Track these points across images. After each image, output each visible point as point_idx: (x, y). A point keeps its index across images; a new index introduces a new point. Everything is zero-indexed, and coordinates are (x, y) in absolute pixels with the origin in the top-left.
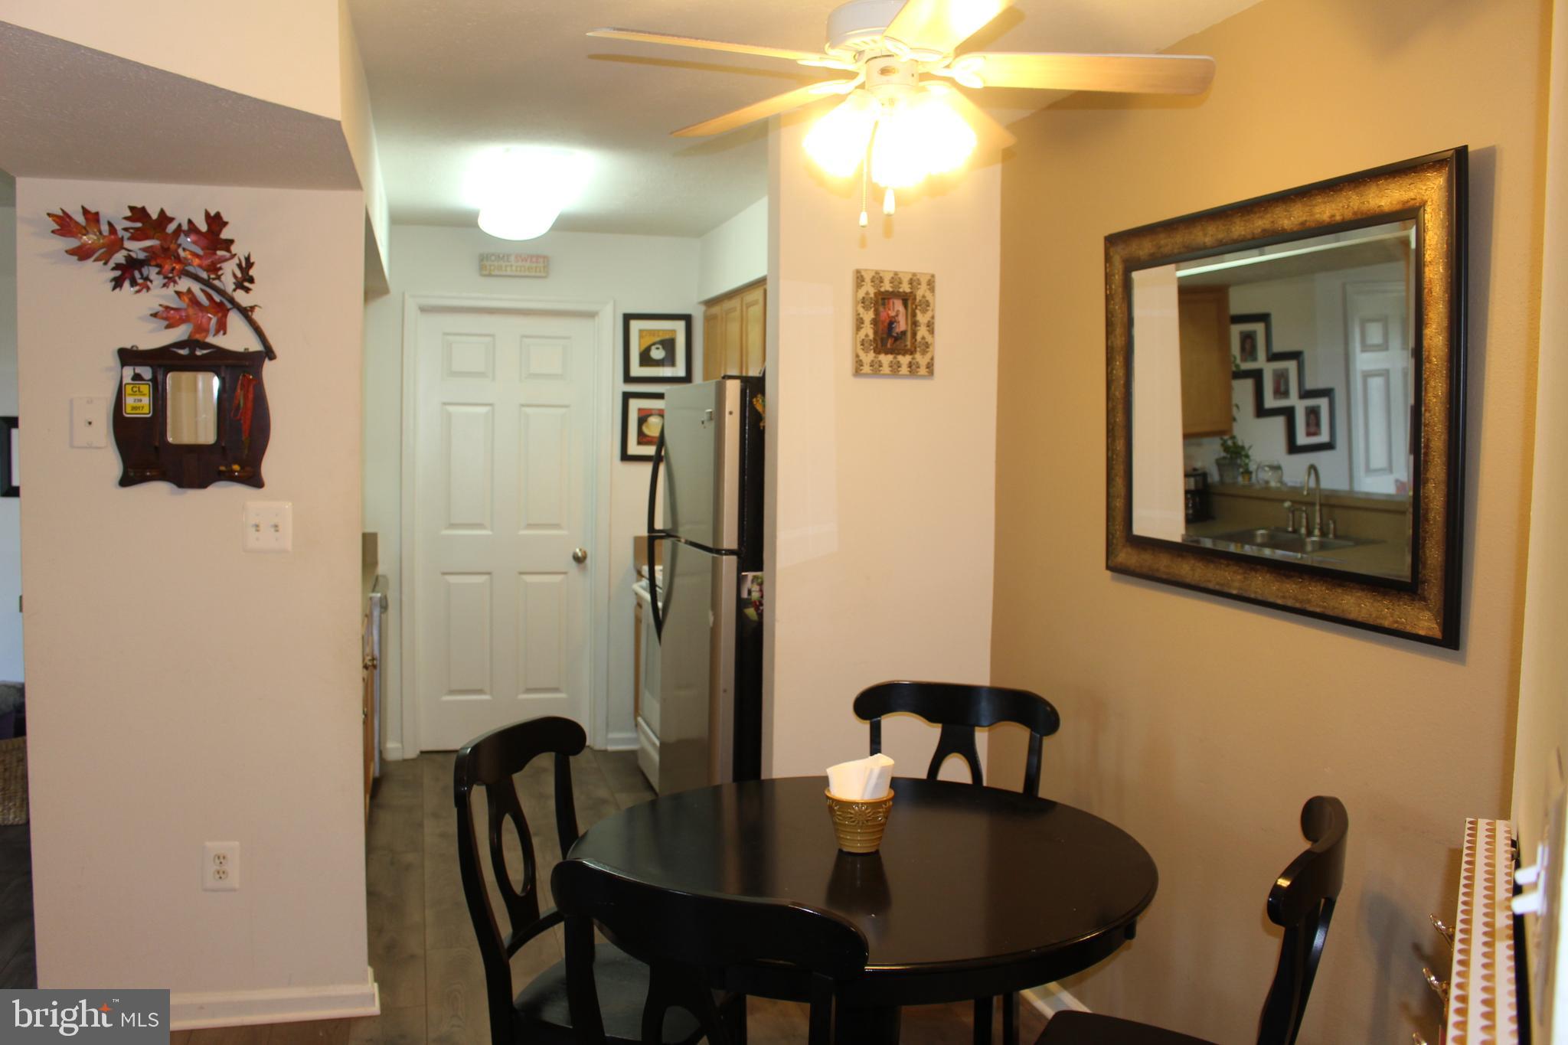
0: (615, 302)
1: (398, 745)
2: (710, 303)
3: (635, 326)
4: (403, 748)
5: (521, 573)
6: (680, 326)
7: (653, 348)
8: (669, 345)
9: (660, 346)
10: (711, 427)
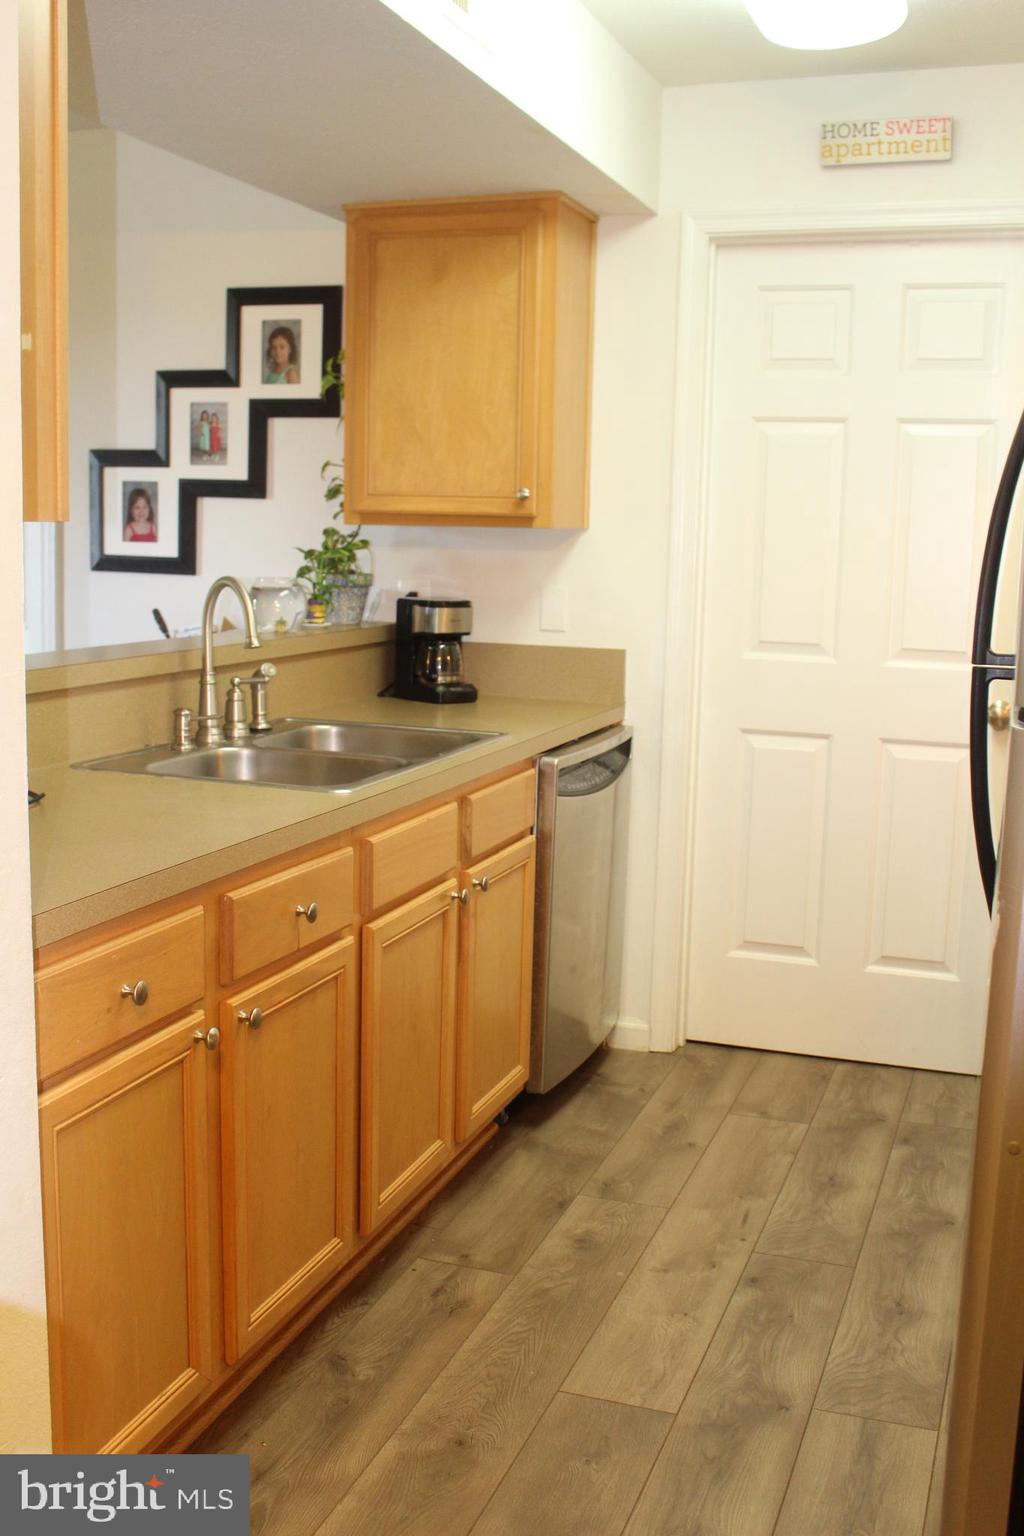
1: (644, 1026)
4: (651, 1030)
5: (886, 741)
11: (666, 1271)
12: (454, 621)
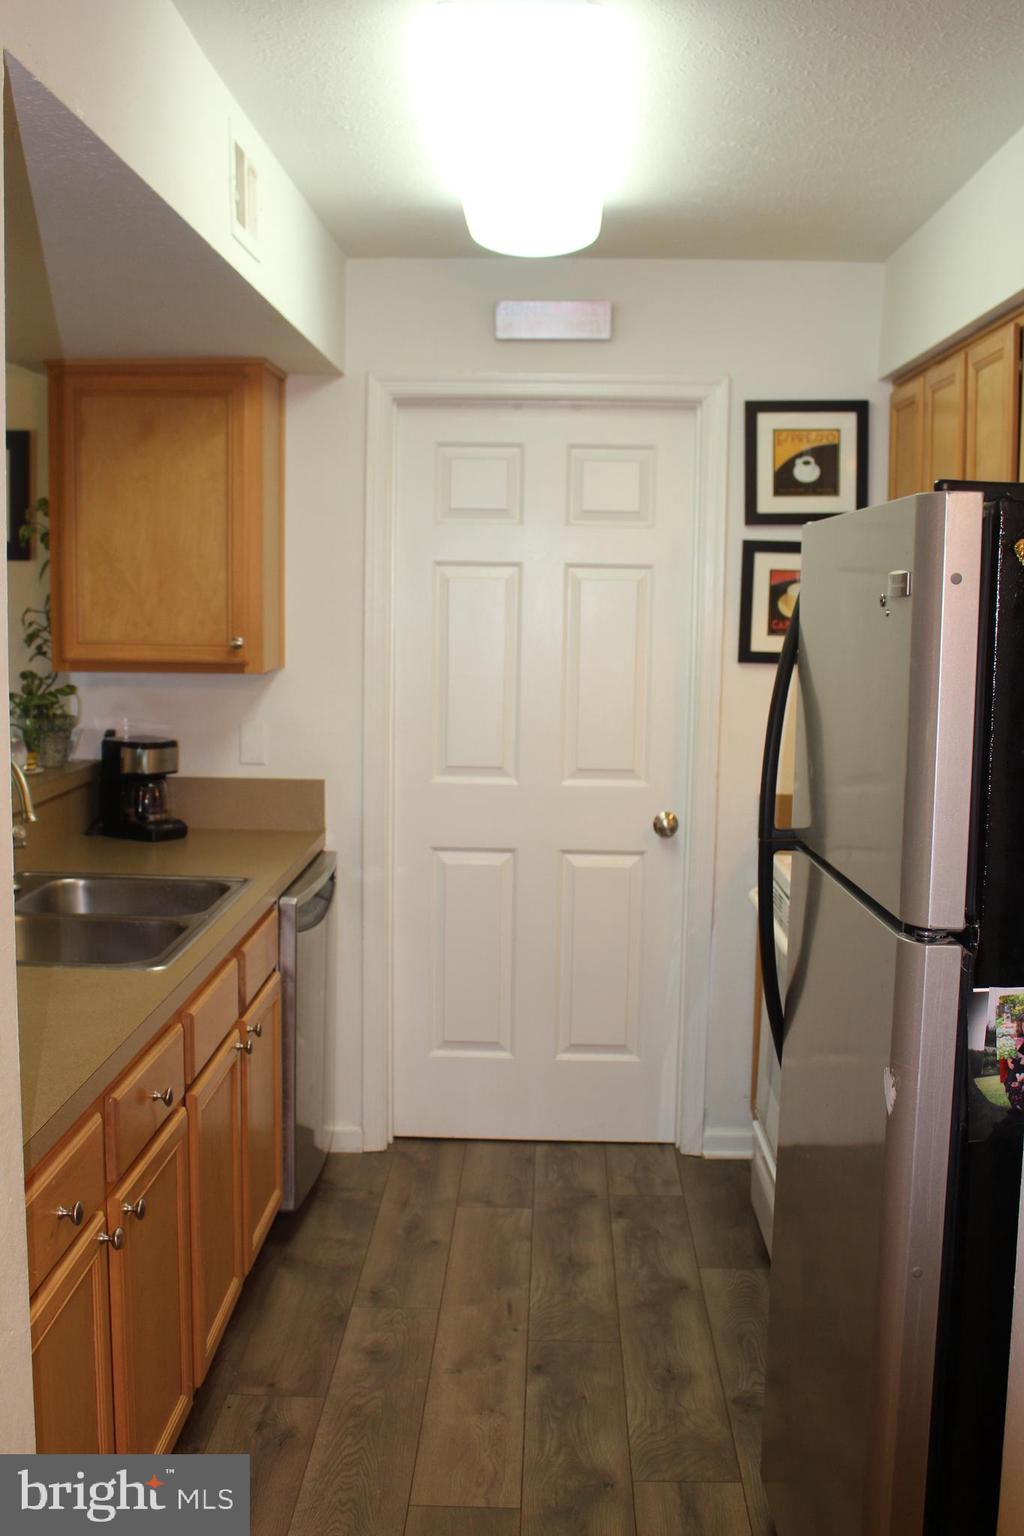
0: (731, 382)
1: (356, 1129)
2: (903, 377)
3: (767, 422)
4: (363, 1132)
5: (565, 852)
6: (848, 422)
7: (799, 462)
8: (826, 456)
9: (811, 460)
10: (904, 611)
11: (459, 1371)
12: (161, 761)
